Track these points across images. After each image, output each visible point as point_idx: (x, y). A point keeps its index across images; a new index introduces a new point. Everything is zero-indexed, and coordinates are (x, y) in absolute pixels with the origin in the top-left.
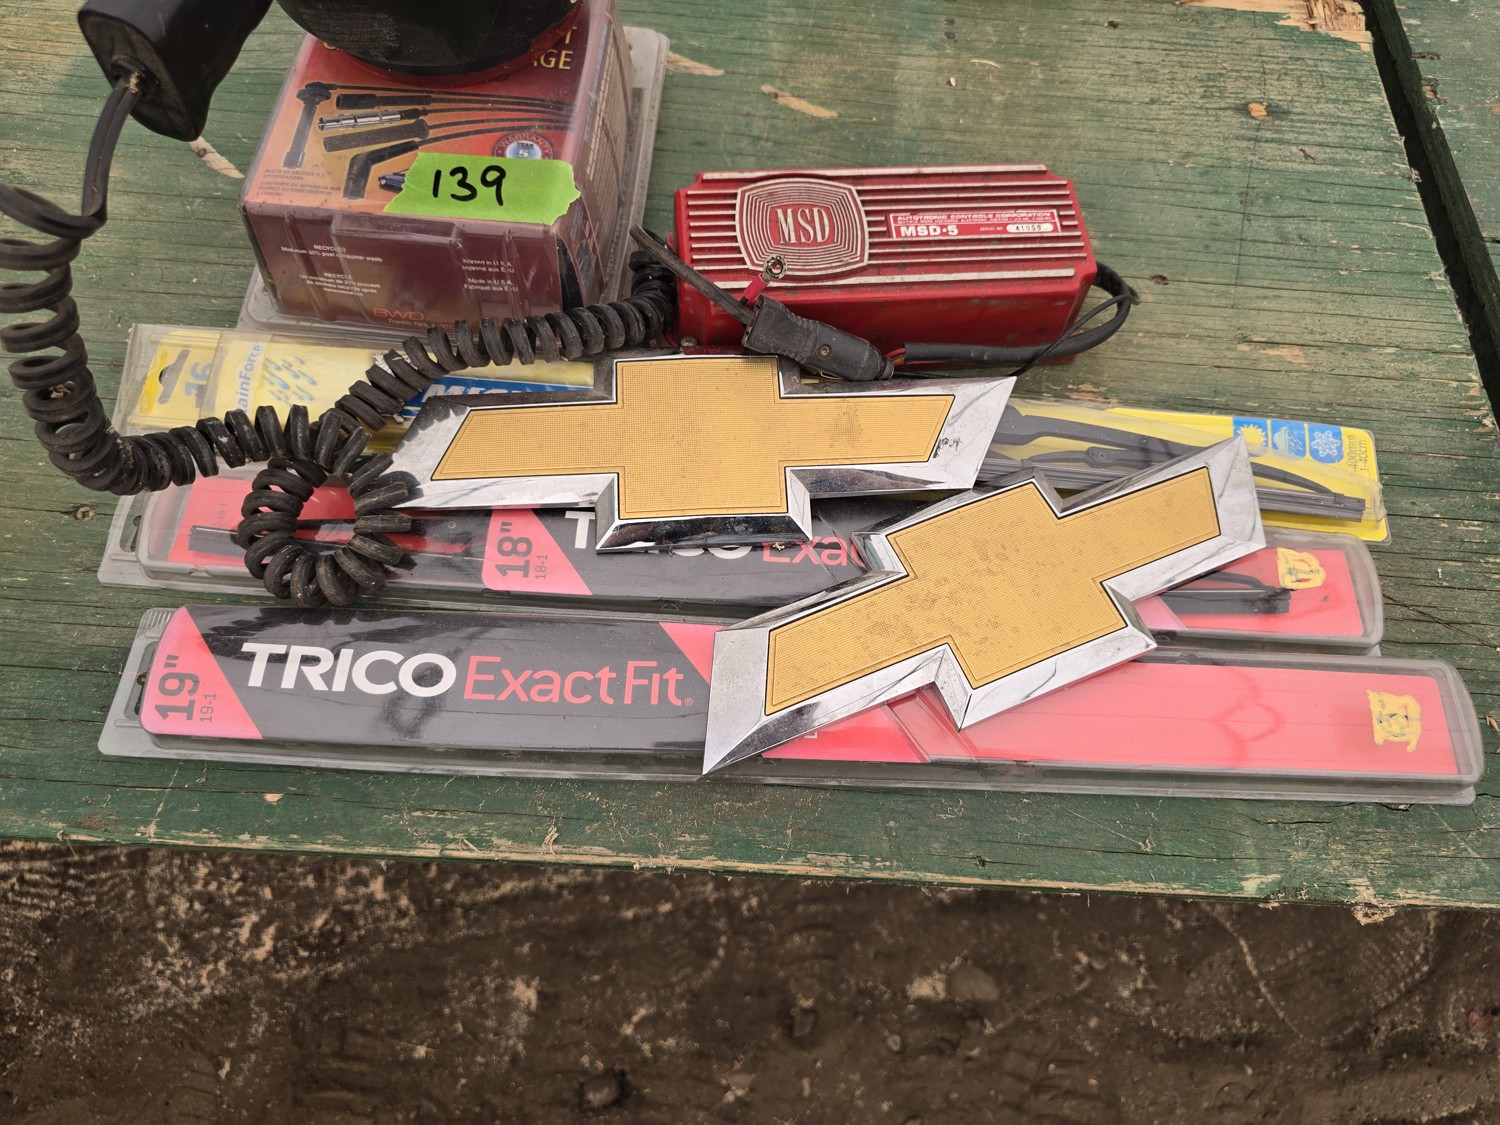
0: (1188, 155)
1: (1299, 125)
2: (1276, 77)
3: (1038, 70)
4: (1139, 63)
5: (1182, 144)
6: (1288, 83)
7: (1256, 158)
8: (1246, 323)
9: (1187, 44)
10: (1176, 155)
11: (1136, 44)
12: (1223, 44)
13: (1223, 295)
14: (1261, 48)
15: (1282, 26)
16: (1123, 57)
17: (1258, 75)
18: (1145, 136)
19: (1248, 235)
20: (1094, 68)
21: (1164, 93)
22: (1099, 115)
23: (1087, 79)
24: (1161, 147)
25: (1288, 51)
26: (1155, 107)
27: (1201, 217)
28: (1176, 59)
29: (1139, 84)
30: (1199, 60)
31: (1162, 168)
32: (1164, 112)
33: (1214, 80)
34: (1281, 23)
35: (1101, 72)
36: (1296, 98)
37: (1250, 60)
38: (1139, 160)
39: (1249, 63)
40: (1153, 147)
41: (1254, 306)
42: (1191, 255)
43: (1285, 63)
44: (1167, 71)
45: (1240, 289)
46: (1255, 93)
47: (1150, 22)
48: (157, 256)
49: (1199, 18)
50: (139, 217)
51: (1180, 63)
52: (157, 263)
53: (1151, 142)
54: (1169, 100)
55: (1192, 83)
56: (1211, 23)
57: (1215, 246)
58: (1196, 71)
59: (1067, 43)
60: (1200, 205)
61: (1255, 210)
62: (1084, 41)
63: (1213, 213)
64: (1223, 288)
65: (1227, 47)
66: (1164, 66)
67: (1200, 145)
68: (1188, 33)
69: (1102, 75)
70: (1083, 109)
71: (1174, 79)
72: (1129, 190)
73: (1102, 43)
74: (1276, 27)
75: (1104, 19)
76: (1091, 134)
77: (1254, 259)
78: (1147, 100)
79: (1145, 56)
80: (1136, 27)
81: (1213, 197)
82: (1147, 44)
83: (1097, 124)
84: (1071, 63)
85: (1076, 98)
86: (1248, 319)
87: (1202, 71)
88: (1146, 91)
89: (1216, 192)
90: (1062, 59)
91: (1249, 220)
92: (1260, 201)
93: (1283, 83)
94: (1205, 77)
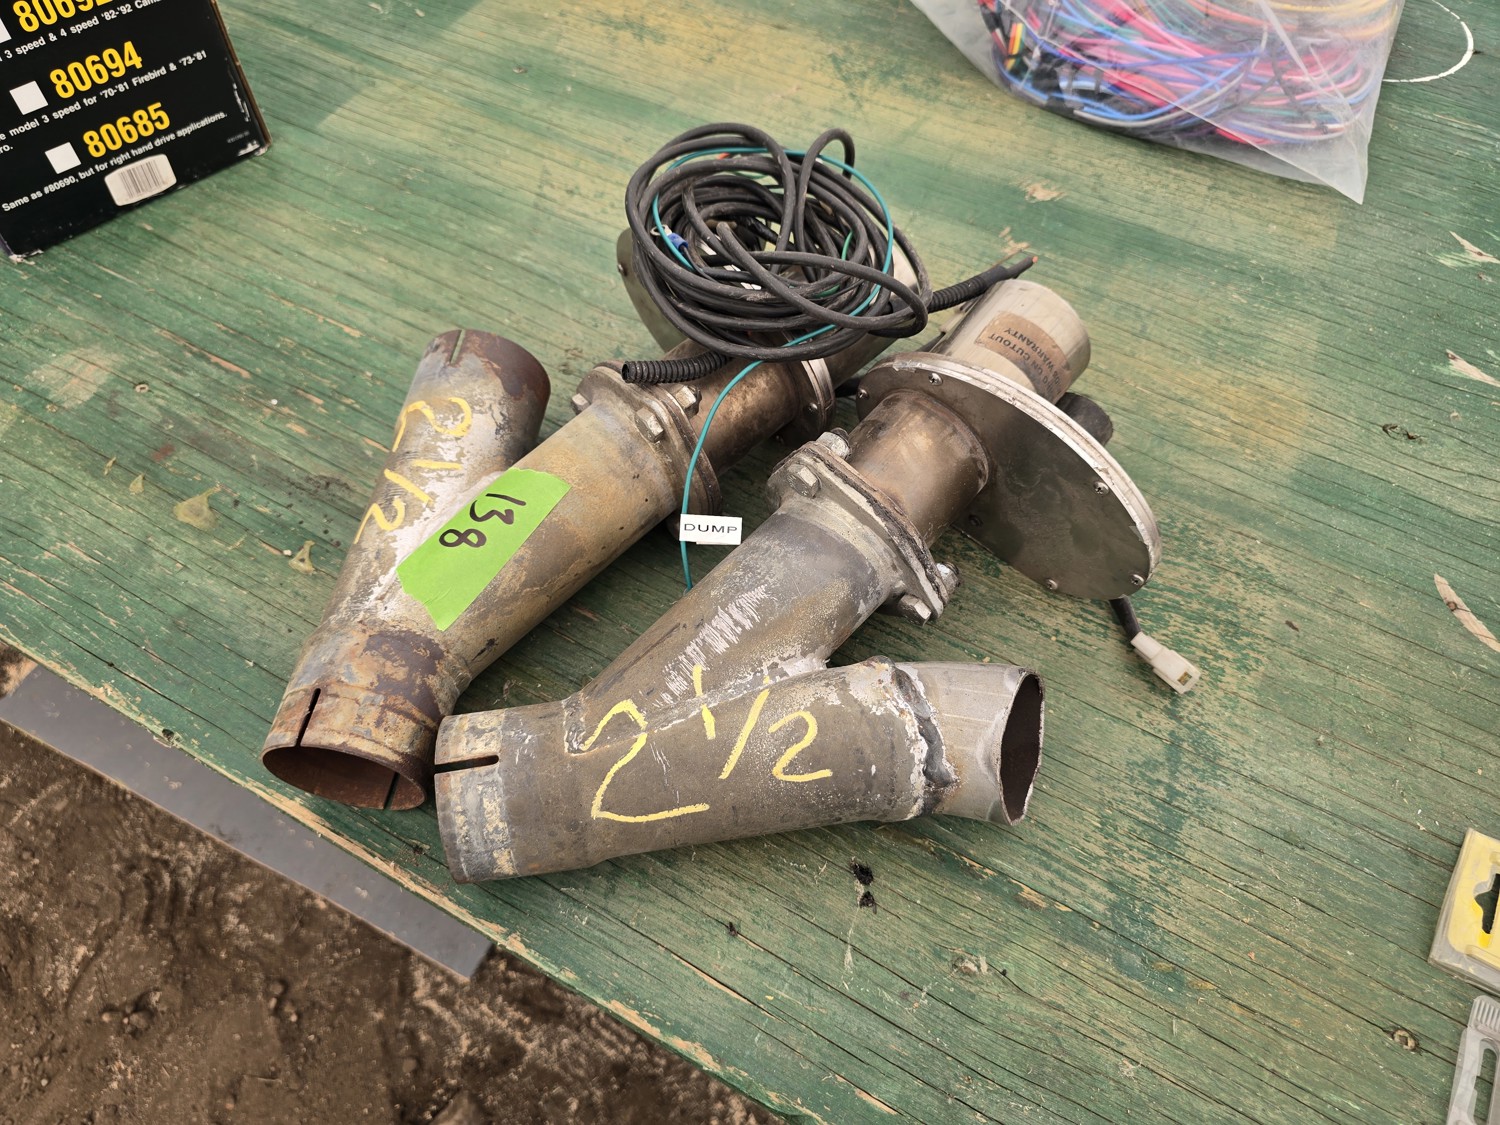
48: (1432, 725)
50: (1401, 666)
52: (1433, 734)
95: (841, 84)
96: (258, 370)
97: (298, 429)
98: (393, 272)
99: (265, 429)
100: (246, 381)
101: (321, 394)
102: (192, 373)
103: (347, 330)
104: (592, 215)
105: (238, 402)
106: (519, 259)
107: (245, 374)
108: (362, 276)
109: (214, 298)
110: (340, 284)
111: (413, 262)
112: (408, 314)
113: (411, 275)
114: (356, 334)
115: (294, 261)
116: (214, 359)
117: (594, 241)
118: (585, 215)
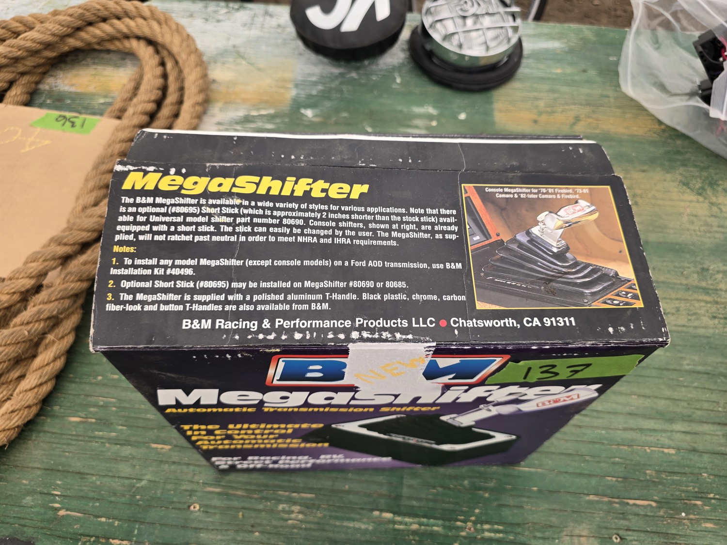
95: (701, 199)
96: (656, 498)
97: (709, 525)
98: (647, 403)
99: (696, 534)
100: (657, 507)
101: (697, 498)
102: (631, 517)
103: (666, 451)
104: (687, 324)
105: (668, 523)
106: (687, 367)
107: (654, 504)
108: (636, 412)
109: (588, 461)
110: (632, 422)
111: (647, 392)
112: (679, 426)
113: (655, 400)
114: (672, 451)
115: (598, 418)
116: (631, 502)
117: (705, 341)
118: (684, 326)
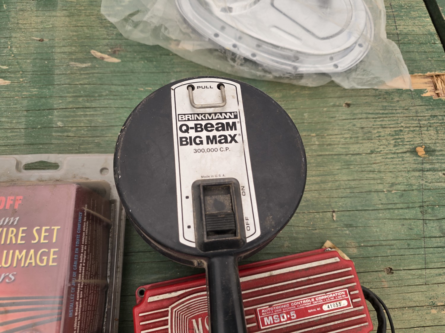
0: (393, 185)
1: (440, 158)
2: (426, 128)
3: (315, 139)
4: (362, 128)
5: (389, 178)
6: (432, 132)
7: (423, 182)
8: (432, 293)
9: (383, 114)
10: (387, 185)
11: (360, 116)
12: (399, 111)
13: (420, 276)
14: (417, 112)
15: (425, 97)
16: (354, 125)
17: (418, 129)
18: (371, 175)
19: (427, 234)
20: (342, 134)
21: (376, 146)
22: (348, 164)
23: (339, 141)
24: (379, 181)
25: (429, 112)
26: (373, 155)
27: (403, 225)
28: (379, 123)
29: (364, 141)
30: (390, 123)
31: (382, 195)
32: (378, 158)
33: (398, 135)
34: (424, 95)
35: (345, 136)
36: (437, 141)
37: (413, 119)
38: (370, 191)
39: (413, 122)
40: (375, 182)
41: (435, 282)
42: (402, 252)
43: (429, 119)
44: (375, 132)
45: (428, 271)
46: (418, 141)
47: (365, 101)
49: (386, 96)
51: (381, 125)
53: (374, 179)
54: (379, 150)
55: (389, 137)
56: (392, 99)
57: (413, 243)
58: (389, 129)
59: (327, 120)
60: (402, 217)
61: (428, 217)
62: (335, 117)
63: (409, 221)
64: (420, 272)
65: (402, 113)
66: (374, 129)
67: (397, 177)
68: (383, 106)
69: (346, 138)
70: (339, 161)
71: (380, 136)
72: (367, 212)
73: (344, 118)
74: (422, 98)
75: (343, 102)
76: (345, 178)
77: (432, 249)
78: (369, 151)
79: (364, 123)
80: (358, 105)
81: (407, 211)
82: (364, 116)
83: (347, 170)
84: (330, 132)
85: (335, 155)
86: (434, 290)
87: (392, 129)
88: (367, 146)
89: (408, 208)
90: (326, 130)
91: (426, 224)
92: (430, 210)
93: (429, 132)
94: (394, 133)
